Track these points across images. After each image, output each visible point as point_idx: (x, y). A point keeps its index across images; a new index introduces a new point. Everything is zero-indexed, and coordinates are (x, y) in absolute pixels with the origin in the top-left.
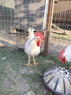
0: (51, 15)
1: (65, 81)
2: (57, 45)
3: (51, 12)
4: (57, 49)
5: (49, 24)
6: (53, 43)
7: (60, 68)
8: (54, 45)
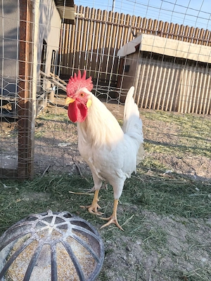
0: (31, 53)
1: (55, 256)
2: (69, 144)
3: (31, 45)
4: (66, 155)
5: (26, 80)
6: (57, 138)
7: (50, 214)
8: (60, 145)
